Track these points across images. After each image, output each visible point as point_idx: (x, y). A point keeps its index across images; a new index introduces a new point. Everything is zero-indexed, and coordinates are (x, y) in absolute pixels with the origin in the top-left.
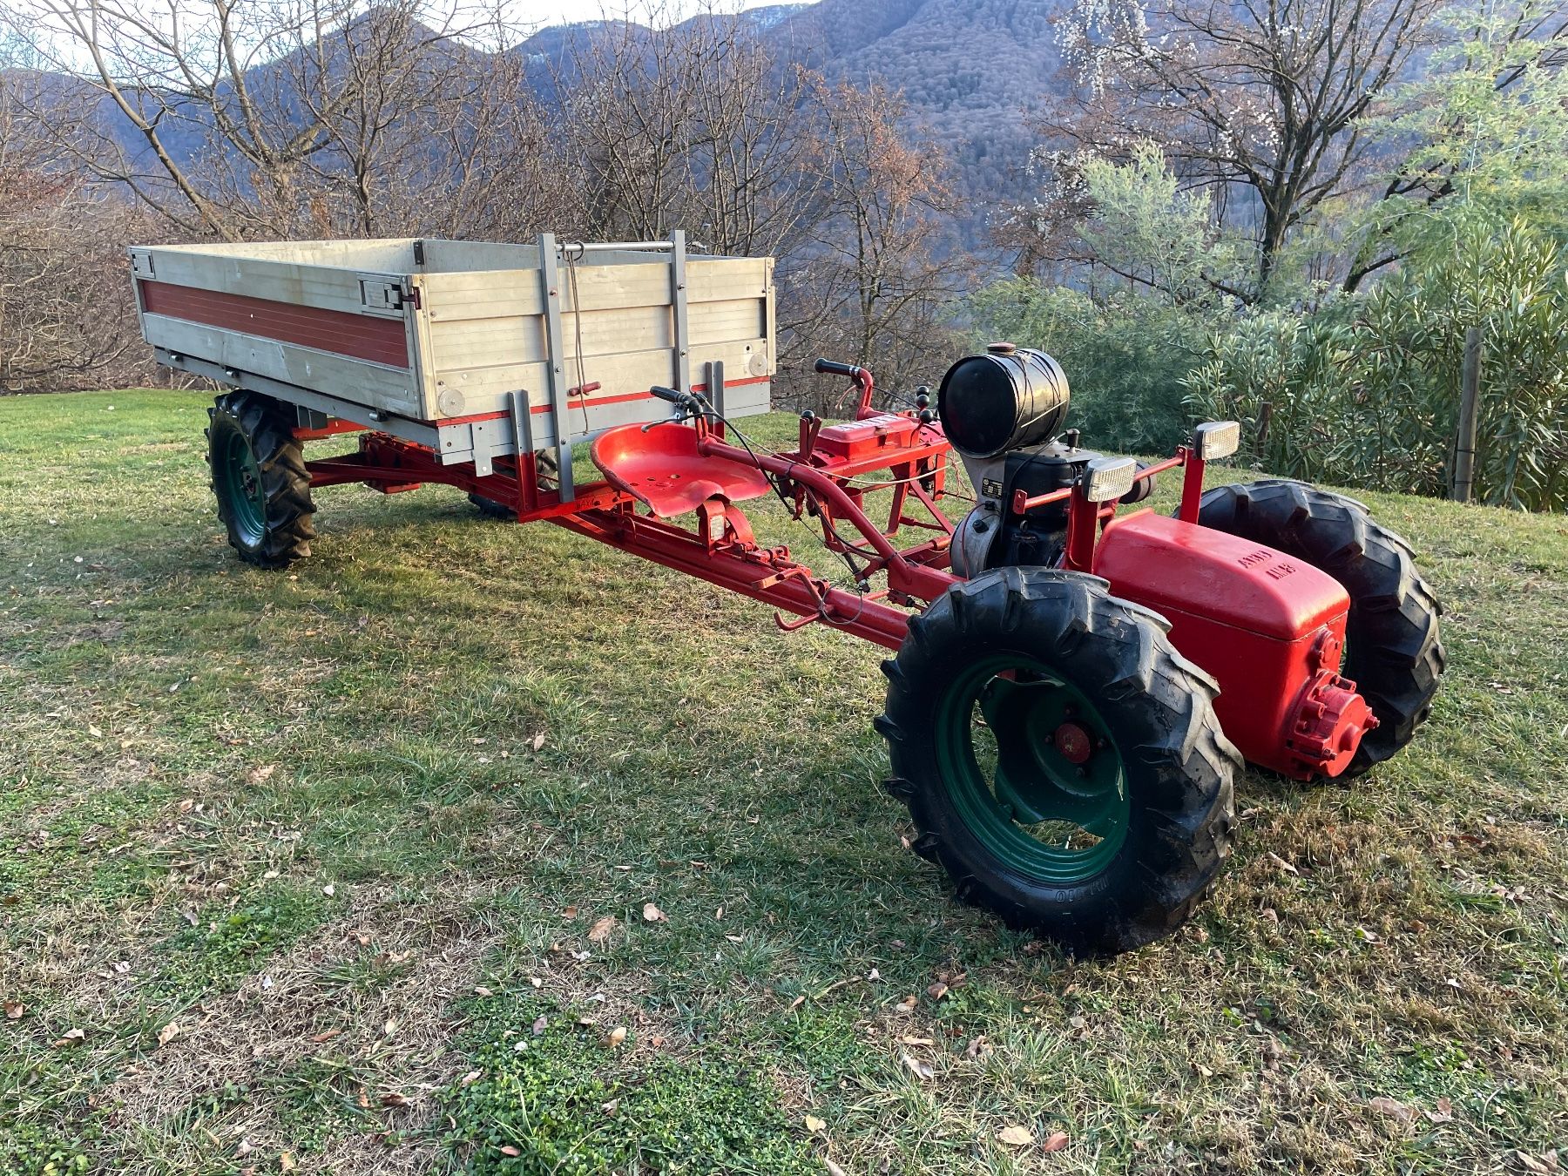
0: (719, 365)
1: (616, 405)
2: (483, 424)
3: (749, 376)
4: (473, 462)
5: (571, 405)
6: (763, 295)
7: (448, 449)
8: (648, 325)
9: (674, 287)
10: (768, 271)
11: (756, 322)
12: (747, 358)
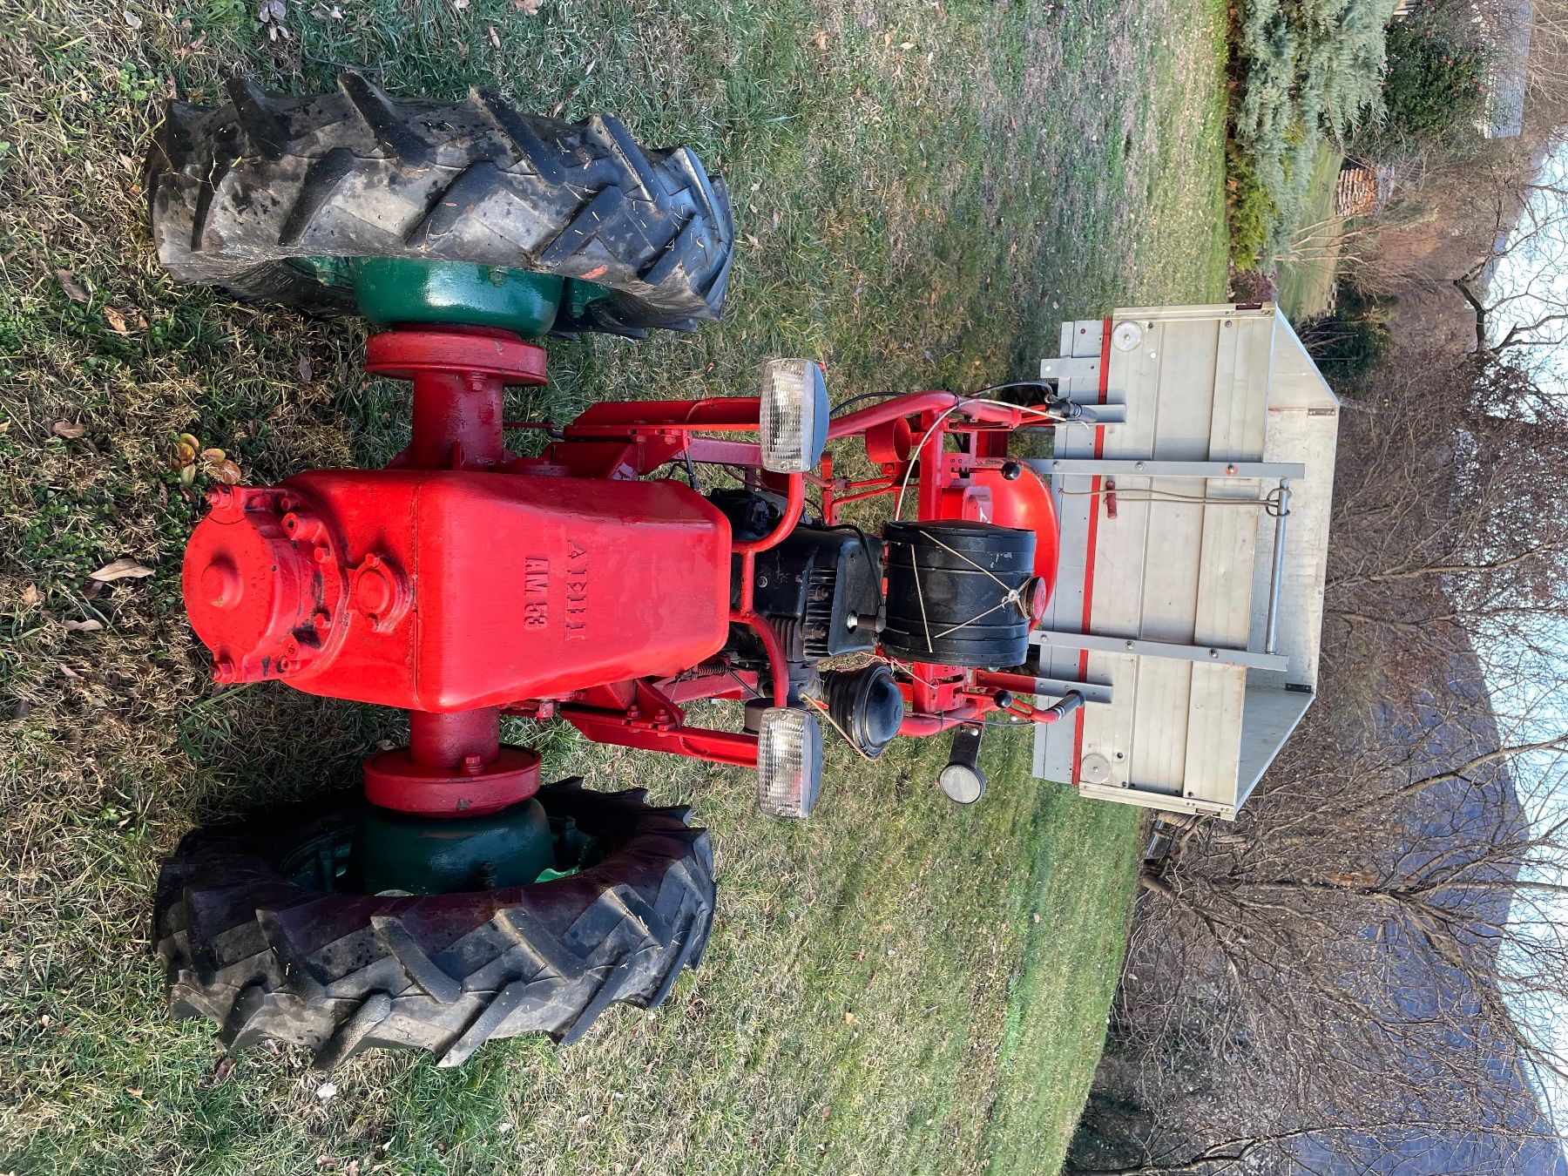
0: (1105, 700)
1: (1085, 546)
2: (1097, 371)
3: (1085, 751)
4: (1058, 356)
5: (1096, 480)
6: (1185, 794)
7: (1078, 329)
8: (1171, 612)
9: (1213, 647)
10: (1217, 808)
11: (1151, 780)
12: (1108, 751)
